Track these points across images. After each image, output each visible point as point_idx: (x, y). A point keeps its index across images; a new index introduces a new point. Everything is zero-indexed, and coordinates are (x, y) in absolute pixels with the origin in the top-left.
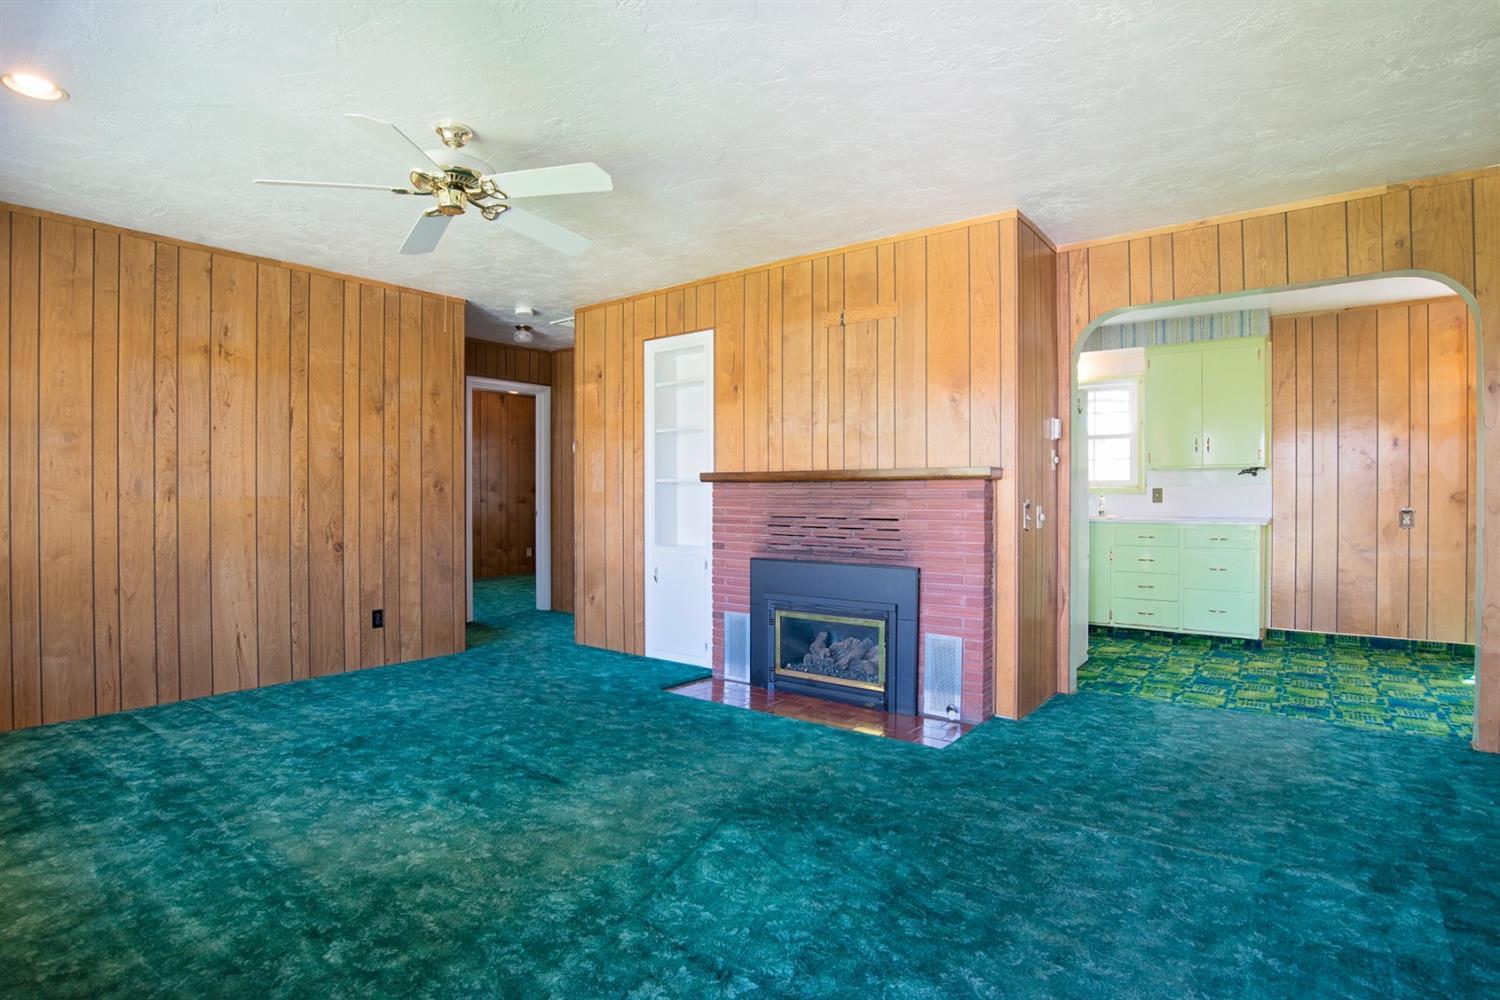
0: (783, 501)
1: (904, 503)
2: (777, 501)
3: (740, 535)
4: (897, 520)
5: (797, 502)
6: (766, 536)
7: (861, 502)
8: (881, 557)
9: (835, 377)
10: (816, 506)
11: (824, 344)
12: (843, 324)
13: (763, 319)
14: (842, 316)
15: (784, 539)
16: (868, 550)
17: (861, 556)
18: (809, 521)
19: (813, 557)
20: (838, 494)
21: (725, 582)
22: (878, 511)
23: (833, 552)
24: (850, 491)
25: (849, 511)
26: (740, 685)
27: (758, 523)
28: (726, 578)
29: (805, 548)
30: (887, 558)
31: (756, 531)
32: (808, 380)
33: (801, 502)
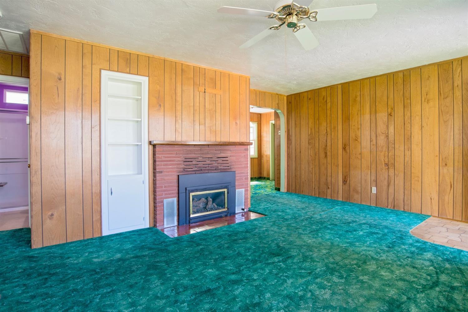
0: (190, 152)
1: (229, 152)
2: (187, 152)
3: (171, 167)
4: (227, 157)
5: (196, 152)
6: (183, 166)
7: (217, 152)
8: (224, 169)
9: (202, 109)
10: (203, 154)
11: (198, 97)
12: (205, 92)
13: (173, 80)
14: (205, 89)
15: (191, 167)
16: (220, 167)
17: (218, 170)
18: (200, 159)
19: (202, 172)
20: (210, 150)
21: (163, 187)
22: (223, 155)
23: (209, 169)
24: (214, 149)
25: (214, 155)
26: (172, 228)
27: (179, 161)
28: (163, 185)
29: (199, 169)
30: (226, 169)
31: (178, 164)
32: (192, 108)
33: (197, 152)
